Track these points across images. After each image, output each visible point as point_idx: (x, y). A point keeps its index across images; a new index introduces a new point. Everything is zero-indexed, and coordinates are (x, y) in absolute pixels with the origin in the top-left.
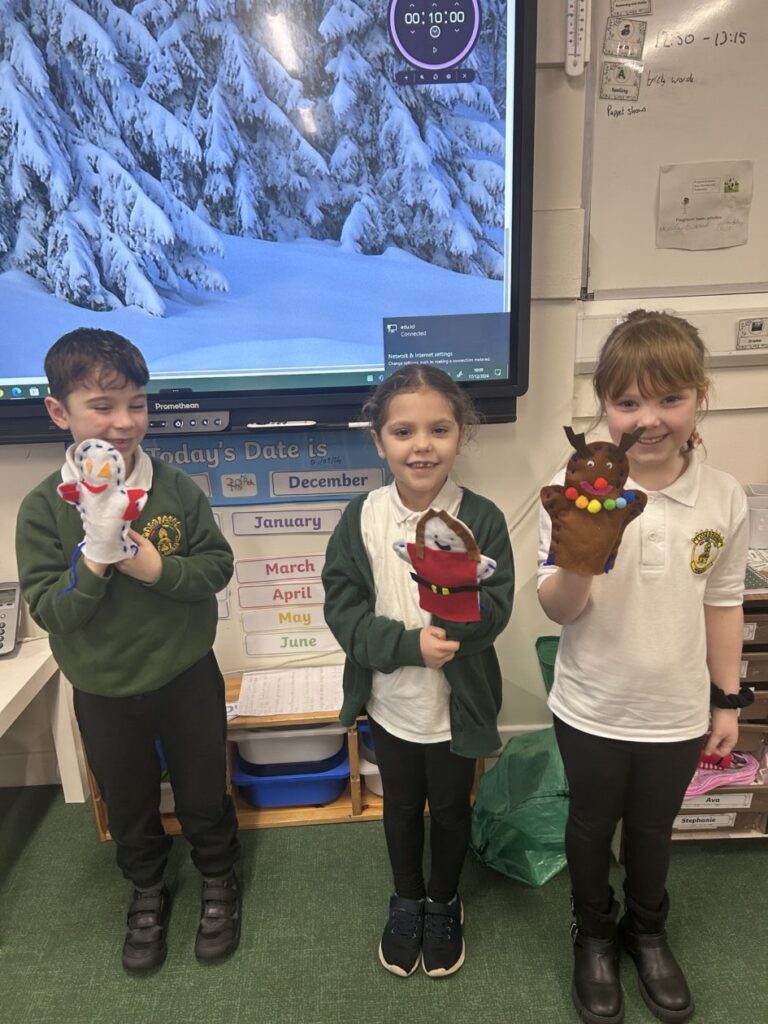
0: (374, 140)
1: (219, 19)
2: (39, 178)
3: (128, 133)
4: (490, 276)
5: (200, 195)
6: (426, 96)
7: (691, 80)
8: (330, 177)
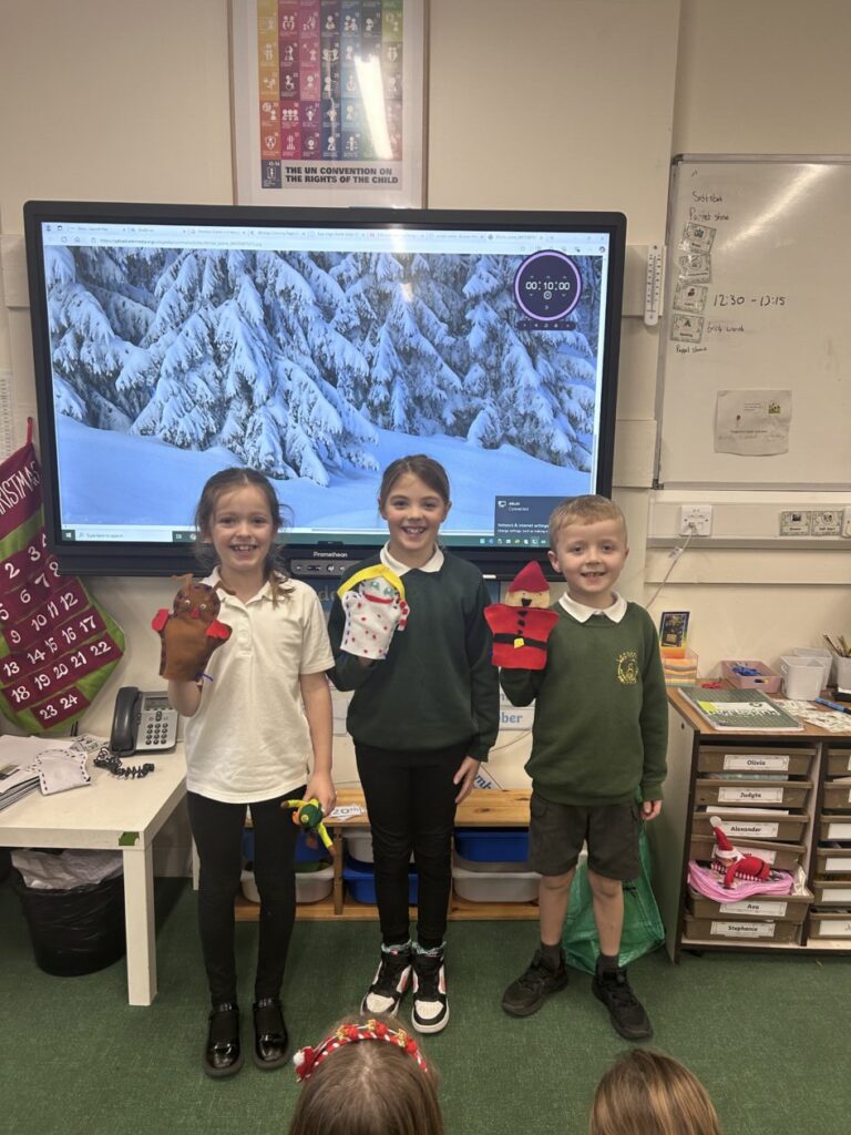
0: (498, 367)
1: (391, 280)
2: (247, 382)
3: (316, 354)
4: (581, 469)
5: (365, 399)
6: (538, 339)
7: (742, 329)
8: (463, 392)
